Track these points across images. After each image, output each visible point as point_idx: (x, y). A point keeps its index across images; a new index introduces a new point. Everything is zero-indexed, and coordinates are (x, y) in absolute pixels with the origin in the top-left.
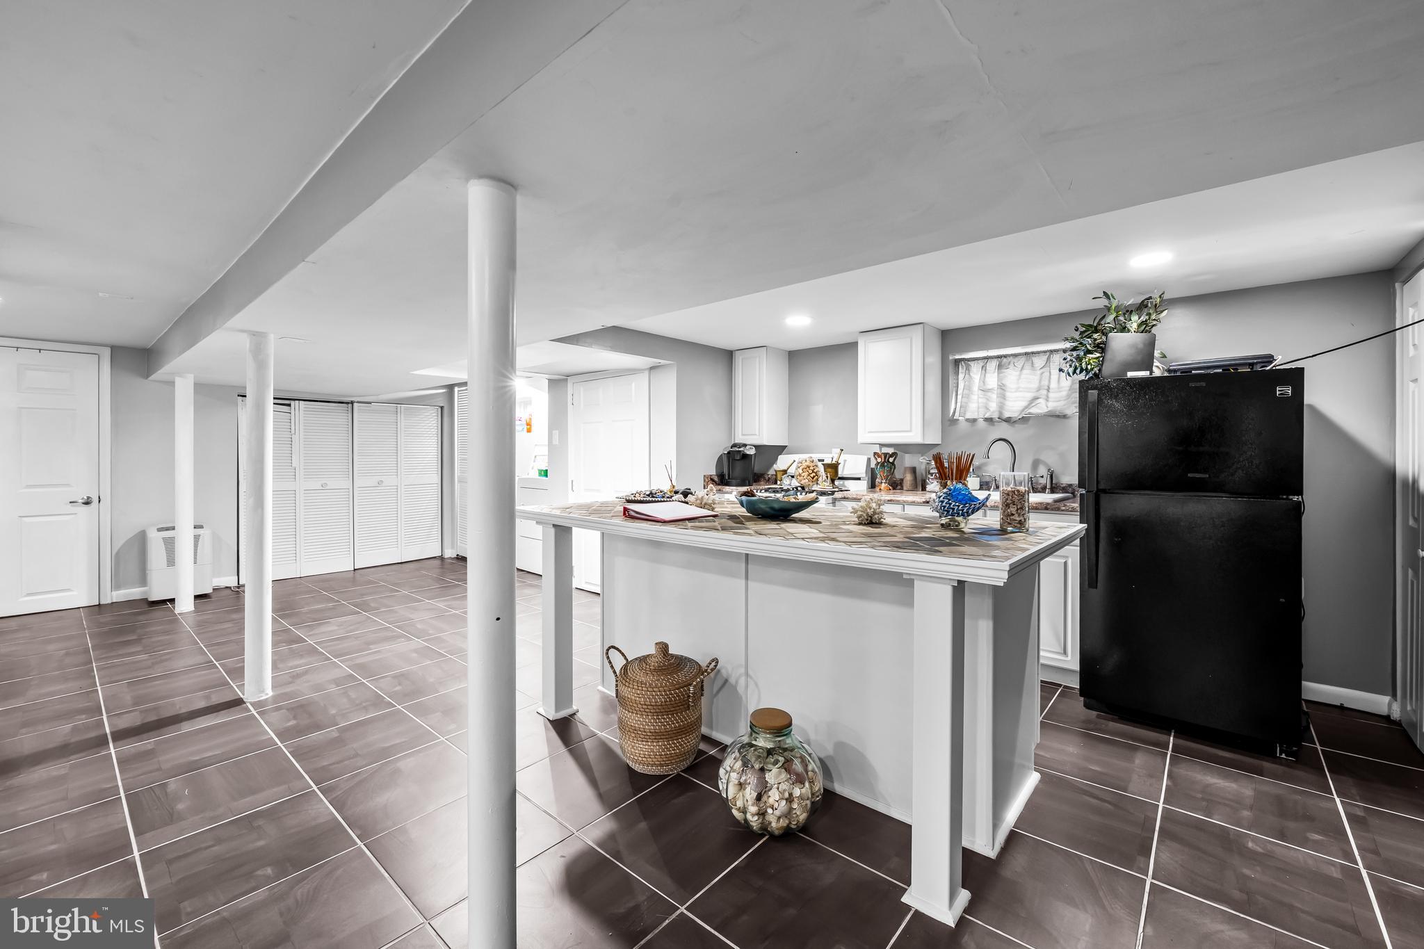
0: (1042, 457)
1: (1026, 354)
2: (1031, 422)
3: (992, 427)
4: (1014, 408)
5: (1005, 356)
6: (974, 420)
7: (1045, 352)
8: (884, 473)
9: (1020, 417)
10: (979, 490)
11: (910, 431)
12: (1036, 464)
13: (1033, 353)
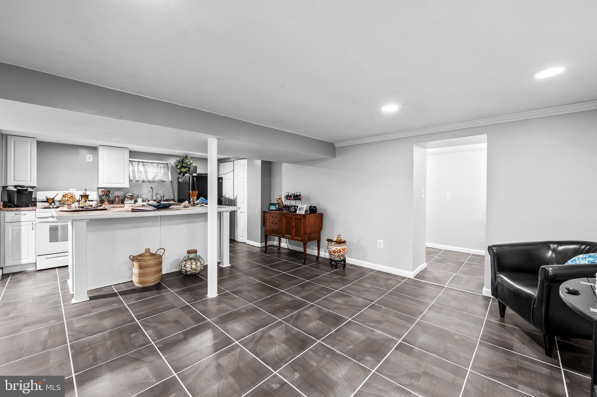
0: (159, 192)
1: (151, 162)
2: (155, 182)
3: (143, 183)
4: (150, 178)
5: (145, 162)
6: (138, 181)
7: (157, 163)
8: (107, 198)
9: (153, 181)
10: (142, 202)
11: (124, 184)
12: (157, 194)
13: (153, 163)
